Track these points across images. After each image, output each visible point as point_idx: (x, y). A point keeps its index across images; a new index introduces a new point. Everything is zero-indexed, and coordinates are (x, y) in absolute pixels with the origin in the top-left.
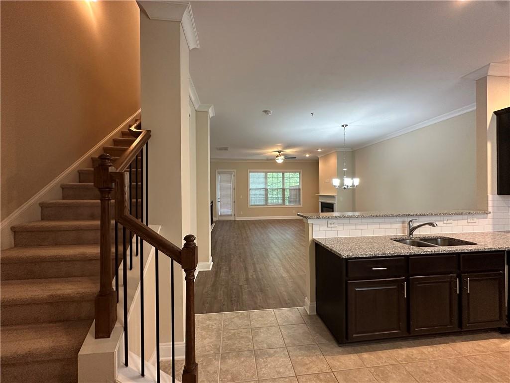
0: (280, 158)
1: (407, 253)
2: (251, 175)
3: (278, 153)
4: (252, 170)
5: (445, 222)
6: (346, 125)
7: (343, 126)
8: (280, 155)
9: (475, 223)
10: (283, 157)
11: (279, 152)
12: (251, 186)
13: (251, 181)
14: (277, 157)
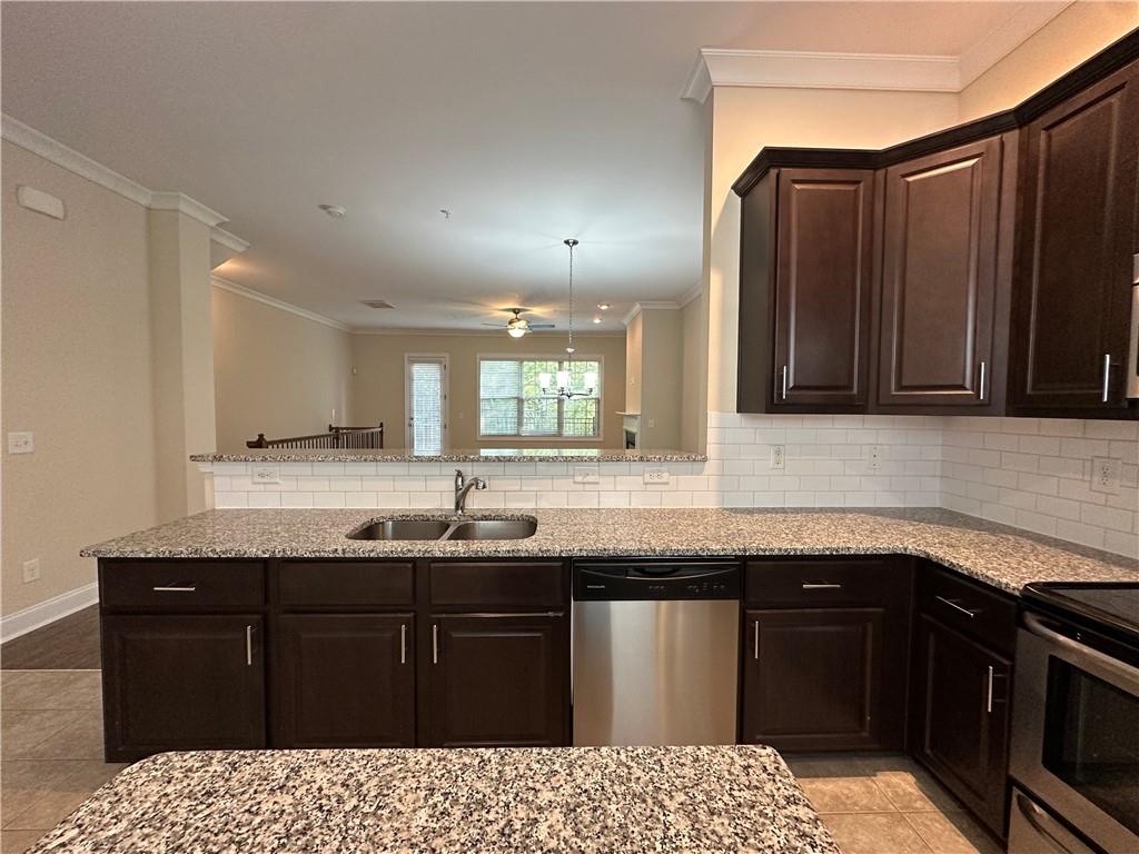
0: (516, 324)
1: (264, 553)
2: (485, 366)
3: (512, 315)
4: (484, 355)
5: (579, 479)
6: (575, 243)
7: (567, 242)
8: (519, 320)
9: (667, 483)
10: (522, 324)
11: (516, 311)
12: (483, 394)
13: (483, 379)
14: (510, 323)
